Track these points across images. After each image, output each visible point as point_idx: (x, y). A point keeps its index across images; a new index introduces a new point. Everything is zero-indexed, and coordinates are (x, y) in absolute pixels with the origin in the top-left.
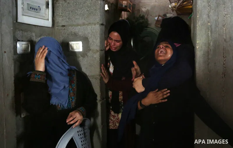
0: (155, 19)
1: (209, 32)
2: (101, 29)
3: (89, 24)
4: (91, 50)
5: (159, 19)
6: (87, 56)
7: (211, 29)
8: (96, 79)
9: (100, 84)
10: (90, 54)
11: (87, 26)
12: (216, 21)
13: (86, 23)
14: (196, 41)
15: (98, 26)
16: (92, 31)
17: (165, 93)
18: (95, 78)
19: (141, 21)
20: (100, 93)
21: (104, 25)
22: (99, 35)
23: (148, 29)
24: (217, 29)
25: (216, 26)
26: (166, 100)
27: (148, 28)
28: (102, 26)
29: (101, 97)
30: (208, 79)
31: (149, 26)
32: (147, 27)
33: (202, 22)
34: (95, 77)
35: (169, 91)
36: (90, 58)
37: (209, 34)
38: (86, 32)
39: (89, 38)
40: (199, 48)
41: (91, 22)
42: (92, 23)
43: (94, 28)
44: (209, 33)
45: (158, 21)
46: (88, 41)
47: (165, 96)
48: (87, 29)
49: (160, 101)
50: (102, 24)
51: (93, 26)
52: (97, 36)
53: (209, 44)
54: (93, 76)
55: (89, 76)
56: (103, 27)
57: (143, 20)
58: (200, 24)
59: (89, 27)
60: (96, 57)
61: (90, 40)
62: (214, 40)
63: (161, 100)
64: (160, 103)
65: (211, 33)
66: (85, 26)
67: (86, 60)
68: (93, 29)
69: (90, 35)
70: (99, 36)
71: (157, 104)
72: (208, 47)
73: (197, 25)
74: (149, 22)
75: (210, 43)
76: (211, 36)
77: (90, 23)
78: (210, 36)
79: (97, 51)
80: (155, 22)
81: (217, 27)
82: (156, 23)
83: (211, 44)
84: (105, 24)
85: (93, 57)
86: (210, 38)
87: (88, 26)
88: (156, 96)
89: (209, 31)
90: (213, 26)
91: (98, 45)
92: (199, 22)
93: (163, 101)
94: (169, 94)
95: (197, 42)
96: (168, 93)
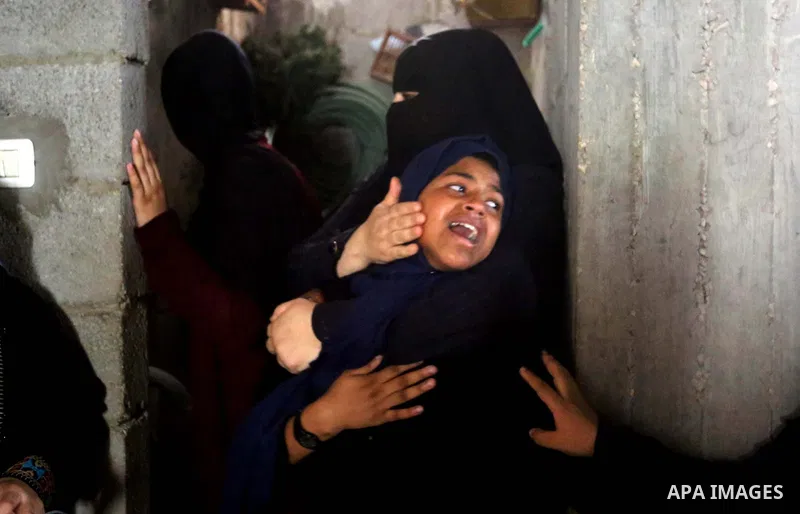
0: (370, 49)
1: (636, 100)
2: (128, 84)
3: (71, 56)
4: (76, 180)
5: (387, 49)
6: (59, 209)
7: (645, 87)
8: (104, 320)
9: (121, 342)
10: (71, 200)
11: (56, 66)
12: (666, 49)
13: (56, 50)
14: (577, 140)
15: (112, 65)
16: (81, 89)
17: (414, 377)
18: (101, 315)
19: (309, 53)
20: (123, 388)
21: (142, 63)
22: (117, 112)
23: (340, 89)
24: (672, 88)
25: (668, 73)
26: (419, 409)
27: (342, 85)
28: (132, 68)
29: (126, 406)
30: (633, 313)
31: (344, 79)
32: (334, 80)
33: (604, 53)
34: (99, 310)
35: (431, 370)
36: (72, 218)
37: (637, 108)
38: (55, 97)
39: (67, 122)
40: (588, 170)
41: (79, 49)
42: (85, 54)
43: (91, 76)
44: (633, 105)
45: (382, 54)
46: (65, 140)
47: (413, 393)
48: (61, 80)
49: (390, 415)
50: (133, 60)
51: (89, 67)
52: (108, 117)
53: (636, 155)
54: (90, 305)
55: (70, 307)
56: (139, 73)
57: (318, 51)
58: (598, 63)
59: (71, 73)
60: (104, 213)
61: (75, 134)
62: (656, 133)
63: (392, 408)
64: (388, 425)
65: (644, 104)
66: (48, 67)
67: (52, 229)
68: (88, 78)
69: (72, 111)
70: (119, 115)
71: (375, 428)
72: (632, 169)
73: (581, 67)
74: (347, 60)
75: (640, 147)
76: (645, 115)
77: (72, 54)
78: (637, 116)
79: (111, 186)
80: (370, 60)
81: (672, 74)
82: (375, 67)
83: (646, 152)
84: (145, 56)
85: (87, 212)
86: (640, 127)
87: (63, 65)
88: (368, 392)
89: (633, 95)
90: (654, 74)
91: (112, 155)
92: (588, 51)
93: (404, 414)
94: (431, 383)
95: (583, 144)
96: (424, 380)
